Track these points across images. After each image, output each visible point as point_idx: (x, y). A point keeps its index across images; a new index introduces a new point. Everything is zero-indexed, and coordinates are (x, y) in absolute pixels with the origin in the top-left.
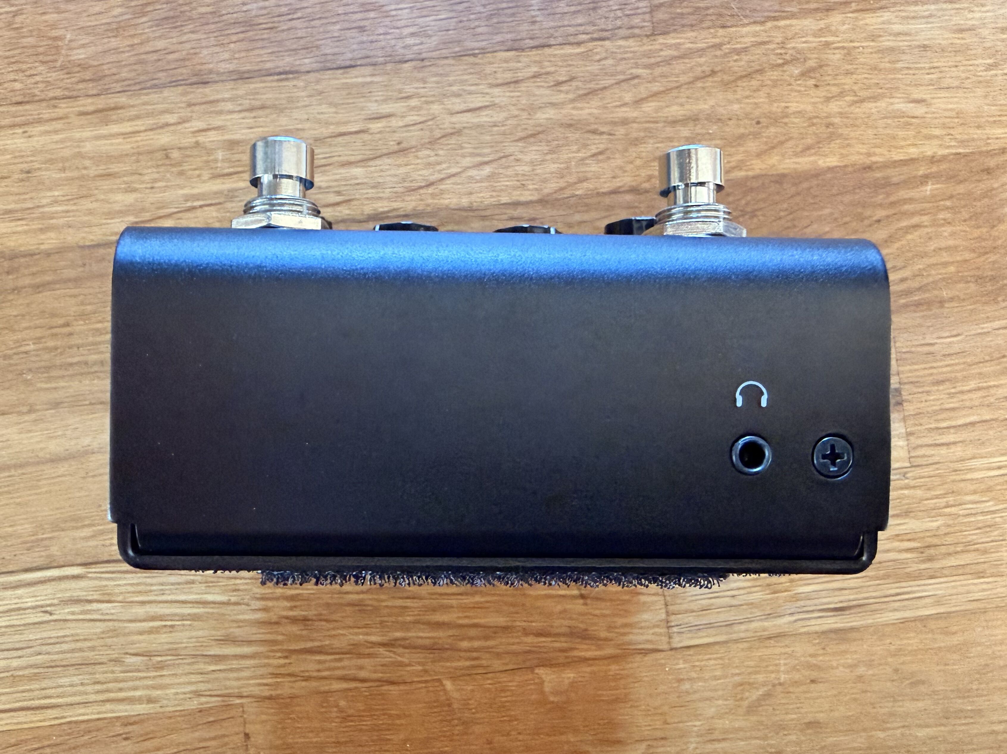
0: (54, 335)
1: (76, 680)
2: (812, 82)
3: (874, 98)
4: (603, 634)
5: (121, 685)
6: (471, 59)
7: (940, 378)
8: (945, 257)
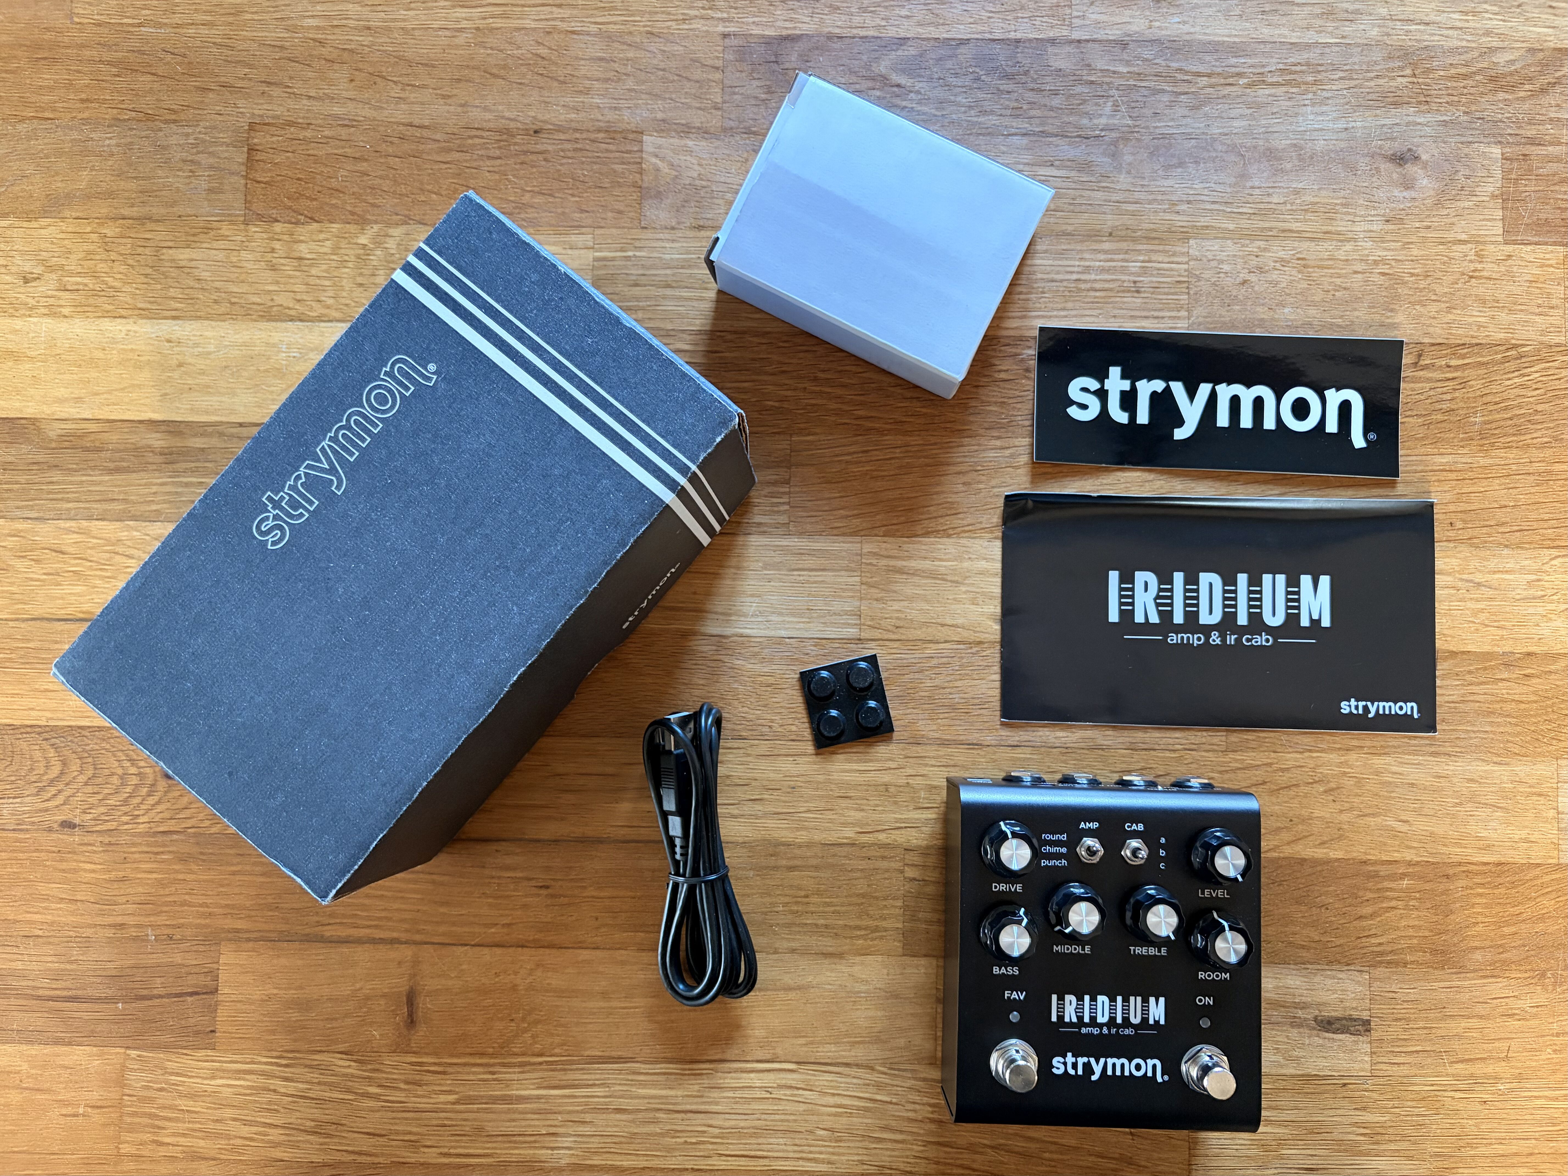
0: (797, 903)
1: (781, 1141)
2: (1332, 798)
3: (1373, 815)
4: (1143, 1163)
5: (812, 1149)
6: (1100, 752)
7: (1399, 1016)
8: (1411, 932)
